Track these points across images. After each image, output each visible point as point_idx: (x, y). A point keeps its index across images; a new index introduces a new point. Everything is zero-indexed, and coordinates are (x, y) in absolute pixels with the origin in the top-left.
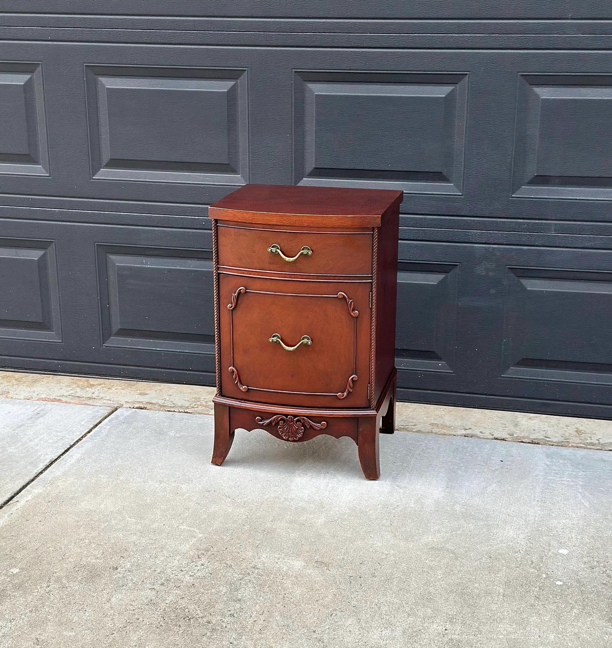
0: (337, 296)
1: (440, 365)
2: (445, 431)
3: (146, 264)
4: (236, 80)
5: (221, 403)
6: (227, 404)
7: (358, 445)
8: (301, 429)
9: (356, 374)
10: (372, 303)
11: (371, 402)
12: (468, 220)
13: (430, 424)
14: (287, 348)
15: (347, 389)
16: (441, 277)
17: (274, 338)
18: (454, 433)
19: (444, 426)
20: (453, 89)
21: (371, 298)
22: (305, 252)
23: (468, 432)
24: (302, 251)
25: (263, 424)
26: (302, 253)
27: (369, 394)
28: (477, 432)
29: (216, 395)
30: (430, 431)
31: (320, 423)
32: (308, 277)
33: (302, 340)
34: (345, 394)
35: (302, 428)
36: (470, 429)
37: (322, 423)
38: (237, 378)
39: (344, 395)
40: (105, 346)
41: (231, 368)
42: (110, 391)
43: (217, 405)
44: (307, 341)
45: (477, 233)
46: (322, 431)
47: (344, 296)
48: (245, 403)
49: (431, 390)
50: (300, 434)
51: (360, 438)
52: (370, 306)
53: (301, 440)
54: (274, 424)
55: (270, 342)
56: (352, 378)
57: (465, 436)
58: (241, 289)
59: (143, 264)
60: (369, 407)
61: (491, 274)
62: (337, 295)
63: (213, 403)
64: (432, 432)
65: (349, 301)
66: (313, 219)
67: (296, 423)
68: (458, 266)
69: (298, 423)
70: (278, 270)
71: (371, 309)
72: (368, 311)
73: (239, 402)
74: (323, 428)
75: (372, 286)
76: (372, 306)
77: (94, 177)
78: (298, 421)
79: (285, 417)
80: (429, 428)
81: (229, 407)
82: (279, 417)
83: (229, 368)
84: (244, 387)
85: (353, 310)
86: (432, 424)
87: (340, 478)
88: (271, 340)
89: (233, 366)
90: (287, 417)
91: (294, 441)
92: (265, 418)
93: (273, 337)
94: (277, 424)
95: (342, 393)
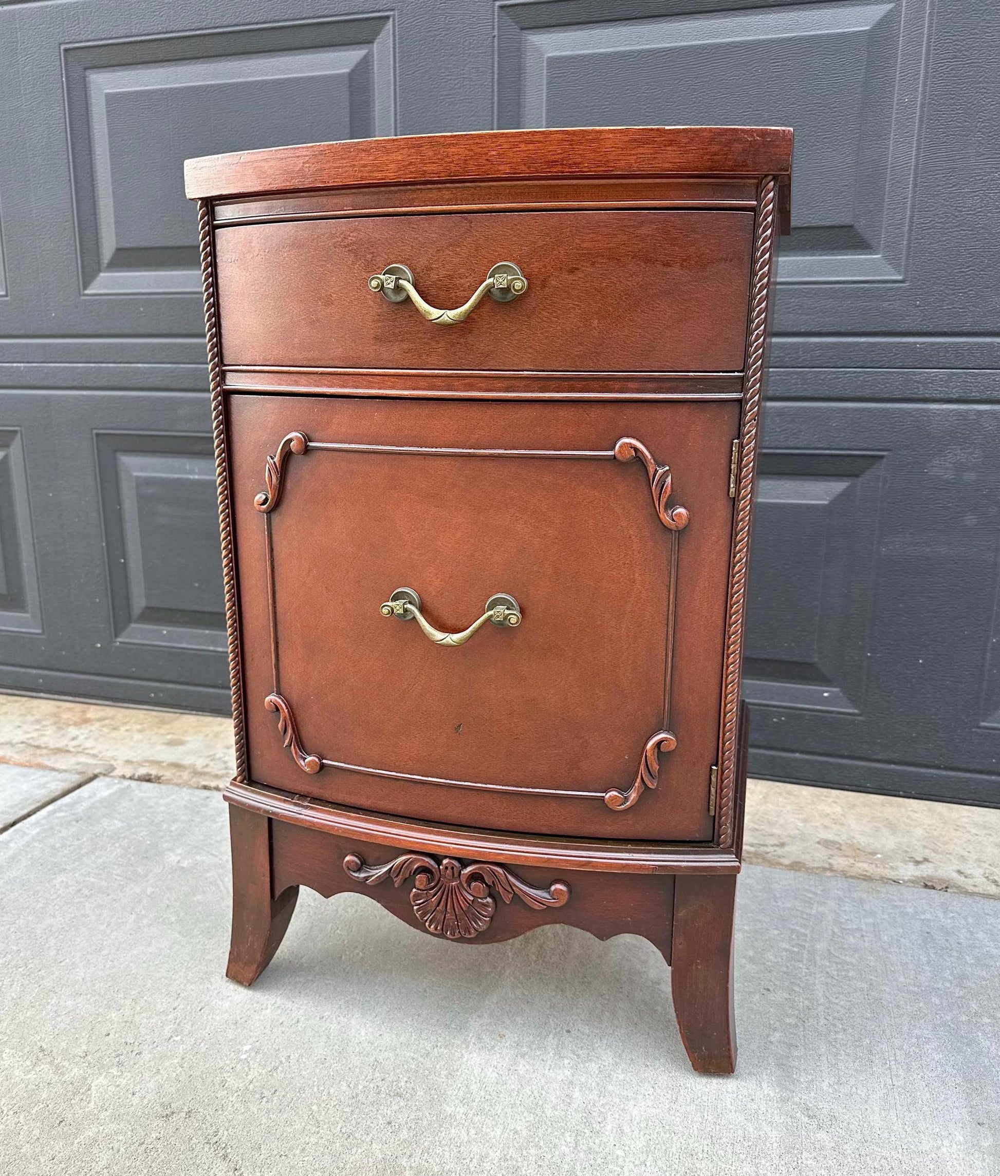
0: (611, 453)
1: (826, 695)
2: (865, 865)
3: (192, 472)
4: (370, 45)
5: (244, 804)
6: (259, 809)
7: (670, 965)
8: (483, 904)
9: (668, 731)
10: (738, 481)
11: (720, 827)
12: (918, 343)
13: (819, 843)
14: (438, 635)
15: (639, 780)
16: (838, 486)
17: (398, 602)
18: (891, 874)
19: (857, 851)
20: (891, 11)
21: (734, 458)
22: (500, 281)
23: (926, 870)
24: (491, 280)
25: (367, 878)
26: (489, 291)
27: (713, 797)
28: (947, 871)
29: (235, 779)
30: (827, 866)
31: (546, 888)
32: (511, 383)
33: (490, 609)
34: (633, 795)
35: (489, 900)
36: (926, 860)
37: (553, 888)
38: (290, 731)
39: (626, 799)
40: (121, 643)
41: (272, 698)
42: (114, 734)
43: (237, 811)
44: (507, 612)
45: (936, 376)
46: (552, 915)
47: (636, 450)
48: (312, 808)
49: (802, 752)
50: (480, 919)
51: (679, 943)
52: (732, 490)
53: (483, 938)
54: (397, 882)
55: (381, 617)
56: (659, 744)
57: (926, 886)
58: (290, 440)
59: (185, 472)
60: (711, 842)
61: (970, 476)
62: (613, 448)
63: (227, 804)
64: (831, 869)
65: (656, 471)
66: (531, 147)
67: (469, 886)
68: (885, 460)
69: (473, 884)
70: (406, 364)
71: (734, 501)
72: (721, 509)
73: (296, 804)
74: (557, 905)
75: (742, 414)
76: (738, 491)
77: (87, 292)
78: (474, 877)
79: (432, 863)
80: (819, 856)
81: (270, 820)
82: (415, 861)
83: (267, 699)
84: (309, 759)
85: (670, 505)
86: (827, 844)
87: (608, 1059)
88: (385, 611)
89: (279, 693)
90: (439, 863)
91: (462, 940)
92: (370, 860)
93: (395, 599)
94: (408, 882)
95: (621, 790)
